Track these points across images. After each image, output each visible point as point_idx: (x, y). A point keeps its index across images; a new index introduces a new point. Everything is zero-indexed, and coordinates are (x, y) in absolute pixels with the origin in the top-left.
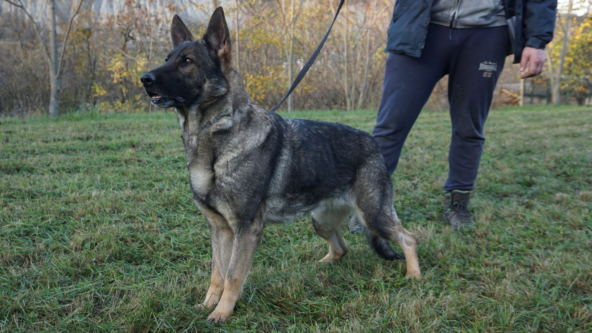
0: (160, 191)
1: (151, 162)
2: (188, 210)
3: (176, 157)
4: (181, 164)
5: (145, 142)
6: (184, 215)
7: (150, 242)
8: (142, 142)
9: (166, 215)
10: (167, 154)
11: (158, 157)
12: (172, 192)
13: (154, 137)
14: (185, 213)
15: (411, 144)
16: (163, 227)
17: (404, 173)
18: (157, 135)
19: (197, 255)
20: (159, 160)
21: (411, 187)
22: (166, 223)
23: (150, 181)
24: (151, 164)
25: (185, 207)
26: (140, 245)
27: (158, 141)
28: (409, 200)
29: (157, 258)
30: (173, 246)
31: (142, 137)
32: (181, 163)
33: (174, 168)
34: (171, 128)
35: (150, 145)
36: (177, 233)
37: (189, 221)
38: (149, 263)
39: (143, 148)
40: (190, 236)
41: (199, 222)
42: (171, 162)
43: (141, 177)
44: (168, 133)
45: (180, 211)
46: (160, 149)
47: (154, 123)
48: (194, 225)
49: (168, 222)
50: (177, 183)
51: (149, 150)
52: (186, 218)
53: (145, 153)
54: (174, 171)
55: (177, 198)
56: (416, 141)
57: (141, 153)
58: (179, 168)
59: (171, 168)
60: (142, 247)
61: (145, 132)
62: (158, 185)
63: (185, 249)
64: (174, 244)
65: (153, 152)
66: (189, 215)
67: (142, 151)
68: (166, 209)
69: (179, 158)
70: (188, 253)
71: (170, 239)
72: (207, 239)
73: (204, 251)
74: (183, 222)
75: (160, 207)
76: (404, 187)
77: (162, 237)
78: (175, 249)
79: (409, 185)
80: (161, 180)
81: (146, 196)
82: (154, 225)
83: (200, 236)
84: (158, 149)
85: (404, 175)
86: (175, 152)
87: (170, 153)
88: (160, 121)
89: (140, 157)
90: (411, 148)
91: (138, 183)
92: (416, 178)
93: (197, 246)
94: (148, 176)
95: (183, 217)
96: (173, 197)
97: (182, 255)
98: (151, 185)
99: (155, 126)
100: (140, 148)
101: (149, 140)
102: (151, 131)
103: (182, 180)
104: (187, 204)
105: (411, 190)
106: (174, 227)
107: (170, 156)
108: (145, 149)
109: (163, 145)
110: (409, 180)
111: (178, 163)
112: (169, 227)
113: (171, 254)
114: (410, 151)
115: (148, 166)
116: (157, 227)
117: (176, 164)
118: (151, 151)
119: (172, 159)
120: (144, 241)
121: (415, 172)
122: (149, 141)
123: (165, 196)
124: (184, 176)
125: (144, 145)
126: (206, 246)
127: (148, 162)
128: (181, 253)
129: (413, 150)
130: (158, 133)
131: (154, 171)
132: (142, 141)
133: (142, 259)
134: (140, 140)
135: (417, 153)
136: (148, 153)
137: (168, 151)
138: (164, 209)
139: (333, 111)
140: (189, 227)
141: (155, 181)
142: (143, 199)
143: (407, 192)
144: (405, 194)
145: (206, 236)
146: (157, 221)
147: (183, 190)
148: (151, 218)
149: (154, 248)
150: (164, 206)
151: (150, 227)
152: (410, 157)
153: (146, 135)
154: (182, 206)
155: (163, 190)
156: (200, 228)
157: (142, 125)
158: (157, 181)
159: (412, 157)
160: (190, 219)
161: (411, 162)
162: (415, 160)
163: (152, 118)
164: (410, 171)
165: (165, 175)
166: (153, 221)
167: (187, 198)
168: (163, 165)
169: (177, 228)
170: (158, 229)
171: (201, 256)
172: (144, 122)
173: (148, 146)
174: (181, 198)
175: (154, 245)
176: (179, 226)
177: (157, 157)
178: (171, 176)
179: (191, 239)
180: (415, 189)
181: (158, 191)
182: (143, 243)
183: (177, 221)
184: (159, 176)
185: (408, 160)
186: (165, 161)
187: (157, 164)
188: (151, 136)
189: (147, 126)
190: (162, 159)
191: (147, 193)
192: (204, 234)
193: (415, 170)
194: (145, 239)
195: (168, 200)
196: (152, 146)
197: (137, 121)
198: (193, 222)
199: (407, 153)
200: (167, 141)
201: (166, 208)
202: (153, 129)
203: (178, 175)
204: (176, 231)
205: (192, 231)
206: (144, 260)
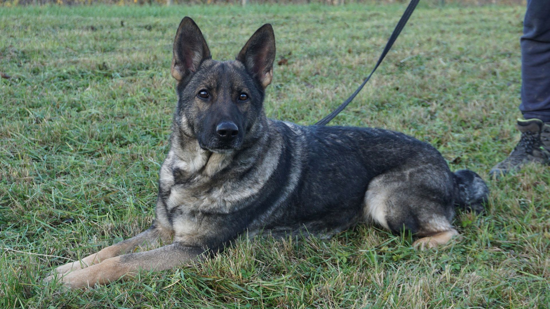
0: (37, 122)
1: (24, 79)
2: (81, 150)
3: (65, 71)
4: (71, 83)
5: (16, 48)
6: (73, 158)
7: (20, 196)
8: (11, 49)
9: (45, 157)
10: (50, 66)
11: (36, 72)
12: (57, 123)
13: (30, 42)
14: (75, 154)
15: (428, 54)
16: (40, 176)
17: (416, 97)
18: (36, 38)
19: (92, 215)
20: (37, 77)
21: (426, 117)
22: (45, 169)
23: (23, 107)
24: (24, 82)
25: (75, 146)
26: (3, 202)
27: (37, 47)
28: (422, 135)
29: (30, 221)
30: (55, 203)
31: (10, 41)
32: (72, 80)
33: (61, 88)
34: (58, 28)
35: (23, 52)
36: (62, 183)
37: (81, 166)
38: (16, 227)
39: (12, 57)
40: (82, 187)
41: (97, 168)
42: (56, 79)
43: (8, 99)
44: (52, 36)
45: (68, 152)
46: (40, 59)
47: (30, 21)
48: (90, 171)
49: (48, 168)
50: (64, 110)
51: (22, 61)
52: (77, 161)
53: (15, 64)
54: (61, 93)
55: (63, 132)
56: (436, 48)
57: (9, 65)
58: (69, 88)
59: (55, 87)
60: (7, 204)
61: (16, 34)
62: (34, 114)
63: (73, 207)
64: (57, 199)
65: (28, 64)
66: (82, 157)
67: (11, 62)
68: (46, 149)
69: (69, 73)
70: (78, 213)
71: (51, 193)
72: (108, 192)
73: (103, 210)
74: (73, 168)
75: (37, 145)
76: (414, 117)
77: (38, 189)
78: (58, 207)
79: (422, 114)
80: (39, 106)
81: (15, 129)
82: (27, 171)
83: (97, 188)
84: (36, 60)
85: (416, 99)
86: (62, 64)
87: (55, 65)
88: (41, 17)
89: (8, 71)
90: (429, 59)
91: (3, 109)
92: (434, 103)
93: (92, 202)
94: (19, 100)
95: (72, 160)
96: (57, 130)
97: (68, 216)
98: (23, 114)
99: (33, 25)
100: (8, 58)
101: (21, 45)
102: (26, 32)
103: (73, 105)
104: (79, 140)
105: (426, 120)
106: (58, 175)
107: (55, 70)
108: (16, 60)
109: (44, 53)
110: (423, 106)
111: (67, 80)
112: (50, 174)
113: (51, 215)
114: (426, 63)
115: (19, 84)
116: (30, 175)
117: (63, 82)
118: (25, 62)
119: (57, 74)
120: (10, 196)
121: (432, 94)
122: (22, 47)
123: (45, 129)
124: (76, 99)
125: (13, 54)
126: (107, 202)
127: (20, 79)
128: (67, 213)
129: (431, 62)
130: (37, 35)
131: (29, 91)
132: (11, 46)
133: (7, 222)
134: (8, 45)
135: (437, 66)
136: (19, 66)
137: (52, 63)
138: (42, 148)
139: (311, 5)
140: (81, 175)
141: (30, 107)
142: (9, 132)
143: (419, 124)
144: (416, 126)
145: (107, 188)
146: (32, 165)
147: (74, 120)
148: (22, 162)
149: (25, 206)
150: (42, 143)
151: (20, 175)
152: (426, 73)
153: (18, 38)
154: (71, 144)
155: (41, 120)
156: (97, 177)
157: (12, 23)
158: (33, 107)
159: (429, 72)
160: (83, 163)
161: (427, 79)
162: (434, 77)
163: (29, 12)
164: (426, 92)
165: (46, 99)
166: (25, 166)
167: (79, 131)
168: (43, 84)
169: (62, 177)
170: (33, 178)
171: (98, 217)
172: (15, 19)
173: (20, 54)
174: (70, 131)
175: (26, 201)
176: (65, 173)
177: (34, 72)
178: (56, 99)
179: (84, 193)
180: (431, 119)
181: (34, 122)
182: (8, 198)
183: (62, 166)
184: (36, 100)
185: (423, 77)
186: (46, 77)
187: (34, 81)
188: (27, 40)
189: (20, 24)
190: (42, 75)
191: (16, 124)
192: (103, 185)
193: (434, 92)
194: (12, 193)
195: (50, 134)
196: (26, 55)
197: (4, 18)
198: (87, 168)
199: (422, 67)
200: (50, 47)
201: (45, 147)
202: (29, 30)
203: (66, 98)
204: (61, 180)
205: (85, 181)
206: (9, 223)
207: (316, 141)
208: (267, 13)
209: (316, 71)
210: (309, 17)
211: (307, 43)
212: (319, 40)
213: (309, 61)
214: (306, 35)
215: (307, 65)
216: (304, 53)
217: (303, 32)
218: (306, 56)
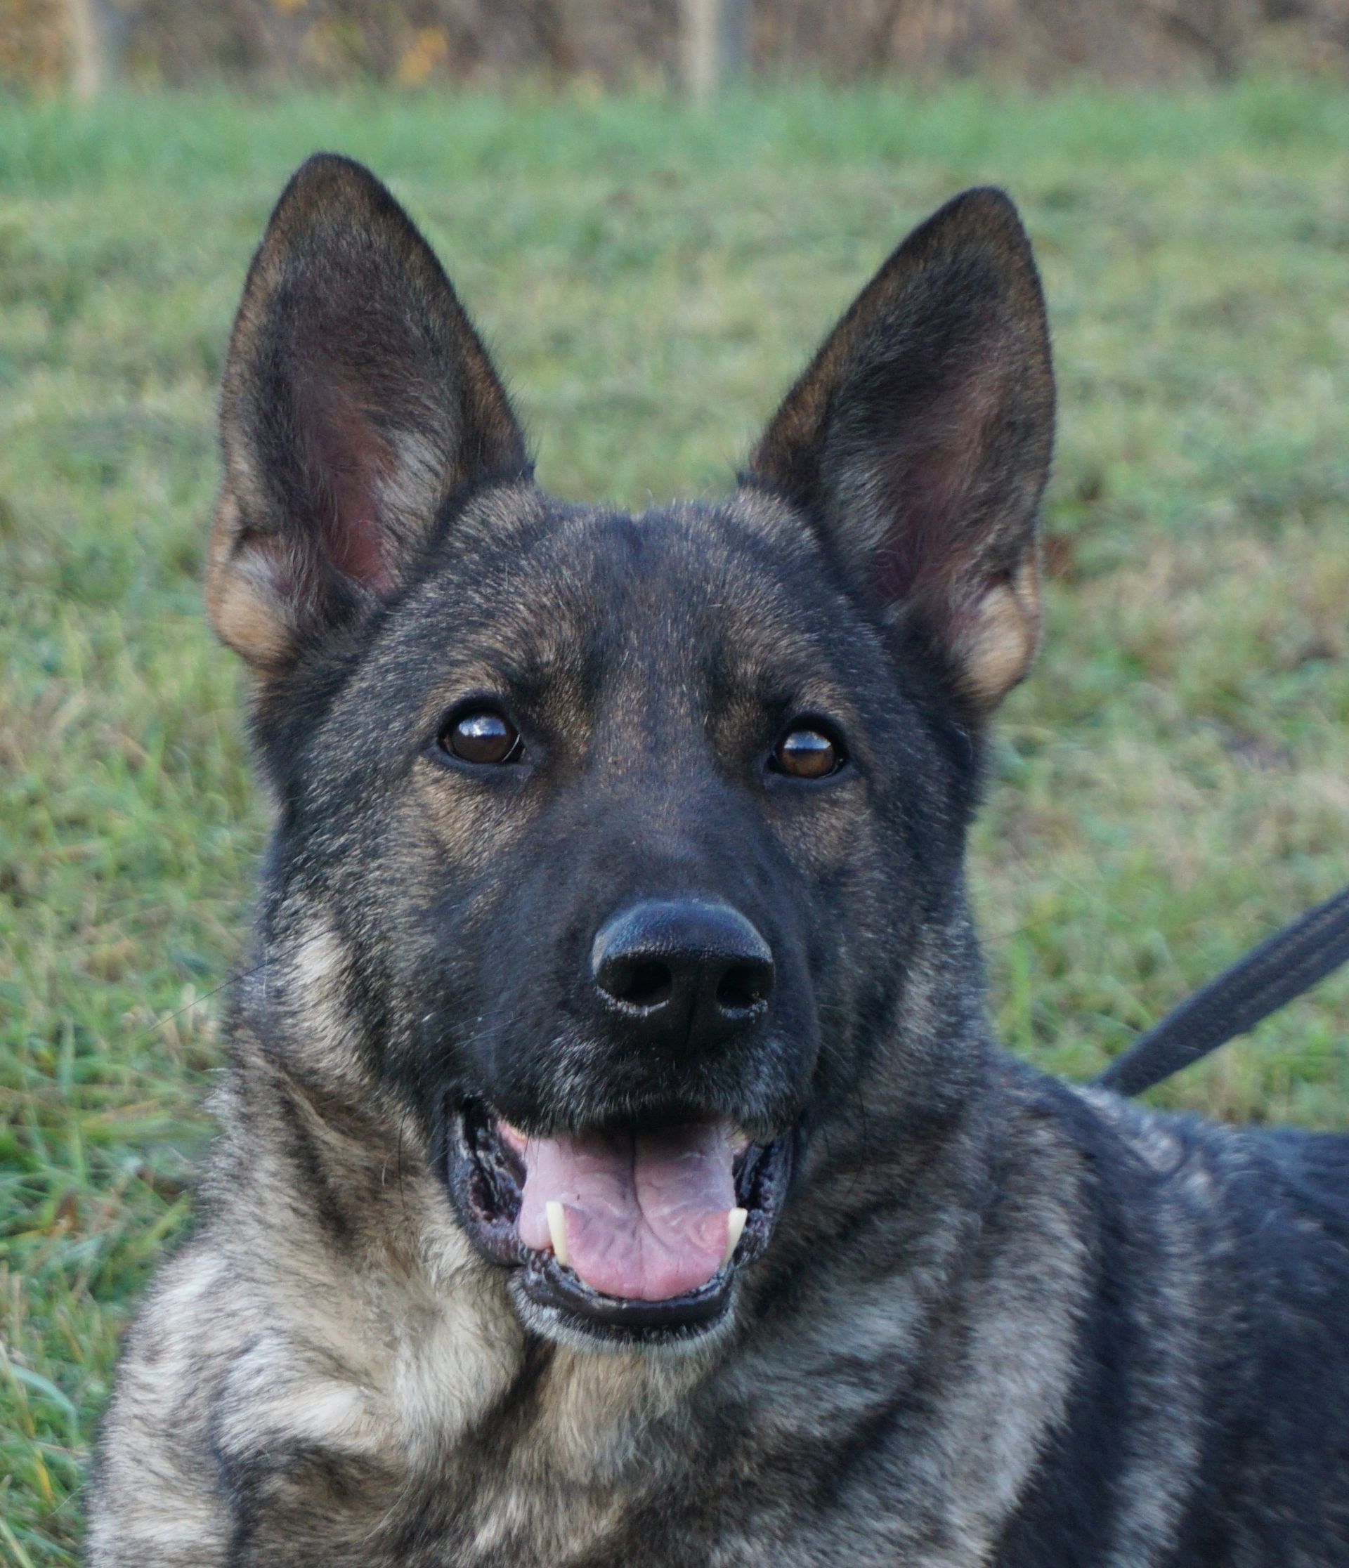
207: (1307, 1226)
208: (893, 155)
209: (1304, 633)
210: (1236, 193)
211: (1223, 403)
212: (1320, 383)
213: (1249, 550)
214: (1217, 343)
215: (1233, 588)
216: (1208, 484)
217: (1195, 318)
218: (1221, 507)
